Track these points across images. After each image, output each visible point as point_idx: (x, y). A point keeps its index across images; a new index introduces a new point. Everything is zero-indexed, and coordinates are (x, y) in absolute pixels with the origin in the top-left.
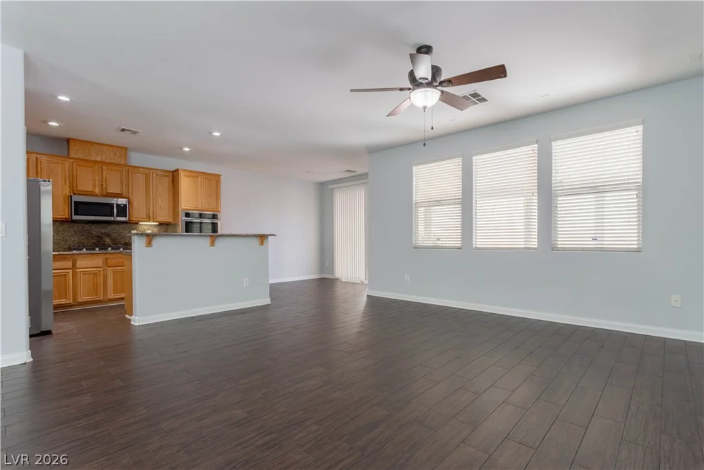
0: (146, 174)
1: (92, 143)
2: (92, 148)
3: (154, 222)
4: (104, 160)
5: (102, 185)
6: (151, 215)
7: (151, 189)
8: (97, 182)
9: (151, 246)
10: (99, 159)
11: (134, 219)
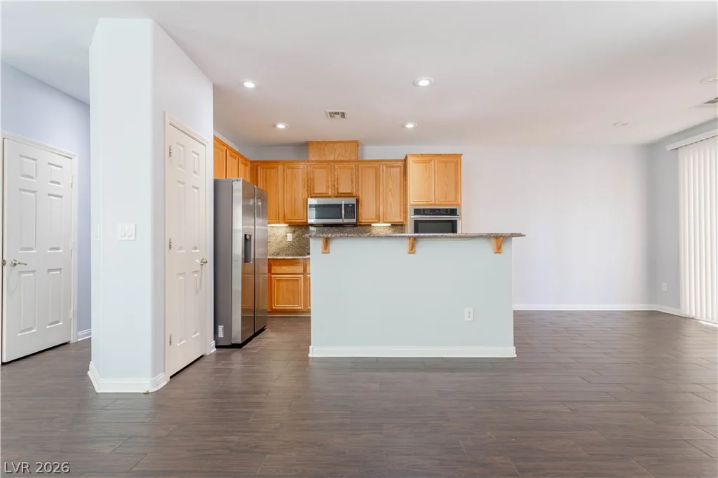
0: (376, 168)
1: (326, 143)
2: (326, 148)
3: (384, 222)
4: (336, 158)
5: (334, 186)
6: (381, 214)
7: (381, 184)
8: (330, 184)
9: (328, 253)
10: (332, 158)
11: (363, 221)
